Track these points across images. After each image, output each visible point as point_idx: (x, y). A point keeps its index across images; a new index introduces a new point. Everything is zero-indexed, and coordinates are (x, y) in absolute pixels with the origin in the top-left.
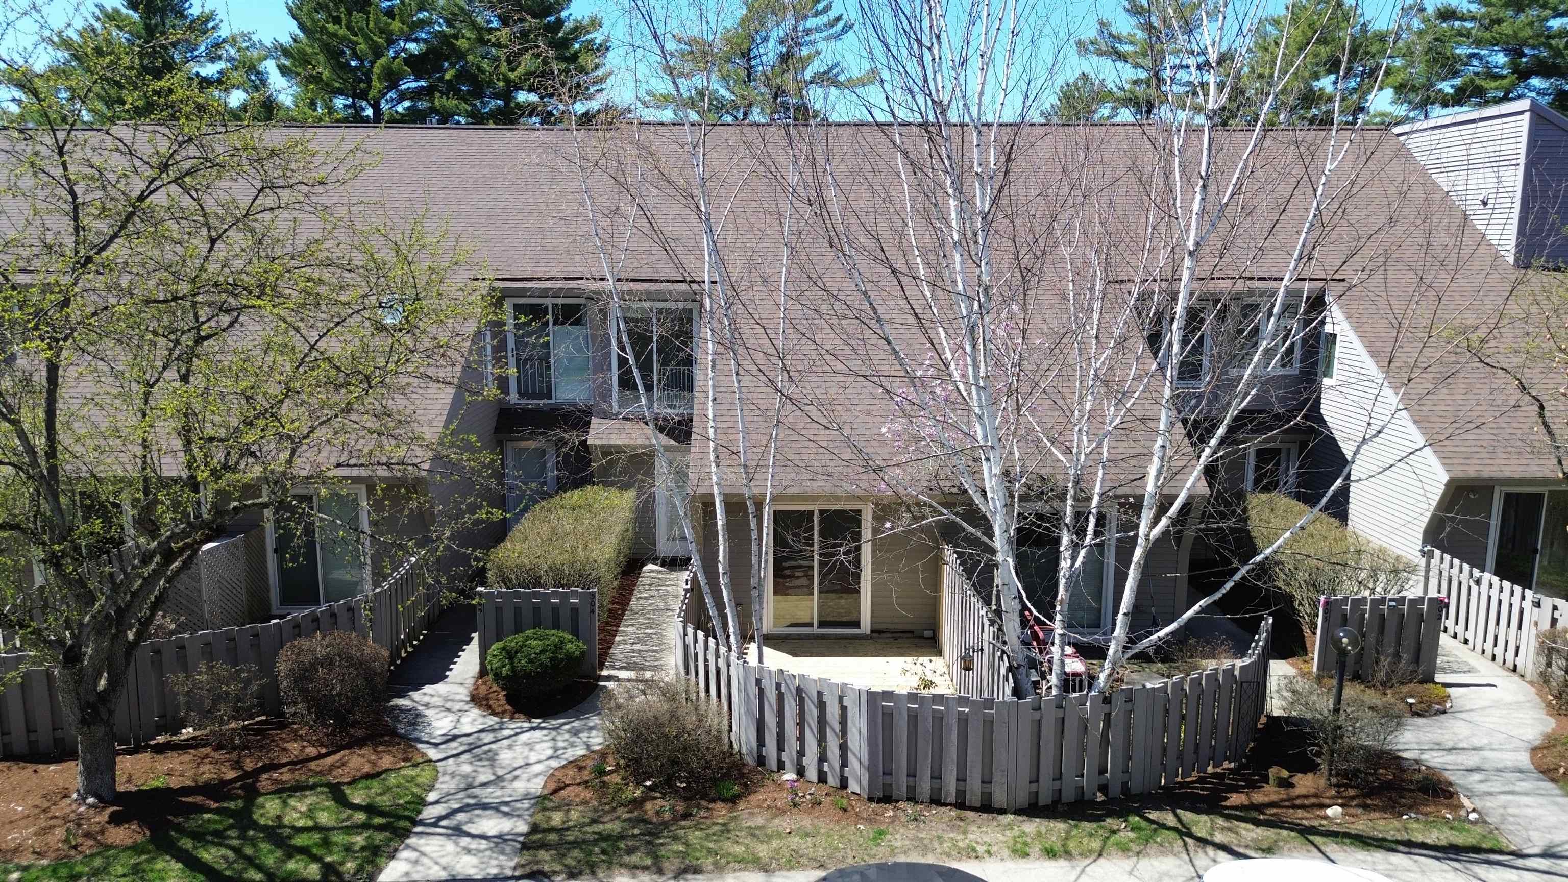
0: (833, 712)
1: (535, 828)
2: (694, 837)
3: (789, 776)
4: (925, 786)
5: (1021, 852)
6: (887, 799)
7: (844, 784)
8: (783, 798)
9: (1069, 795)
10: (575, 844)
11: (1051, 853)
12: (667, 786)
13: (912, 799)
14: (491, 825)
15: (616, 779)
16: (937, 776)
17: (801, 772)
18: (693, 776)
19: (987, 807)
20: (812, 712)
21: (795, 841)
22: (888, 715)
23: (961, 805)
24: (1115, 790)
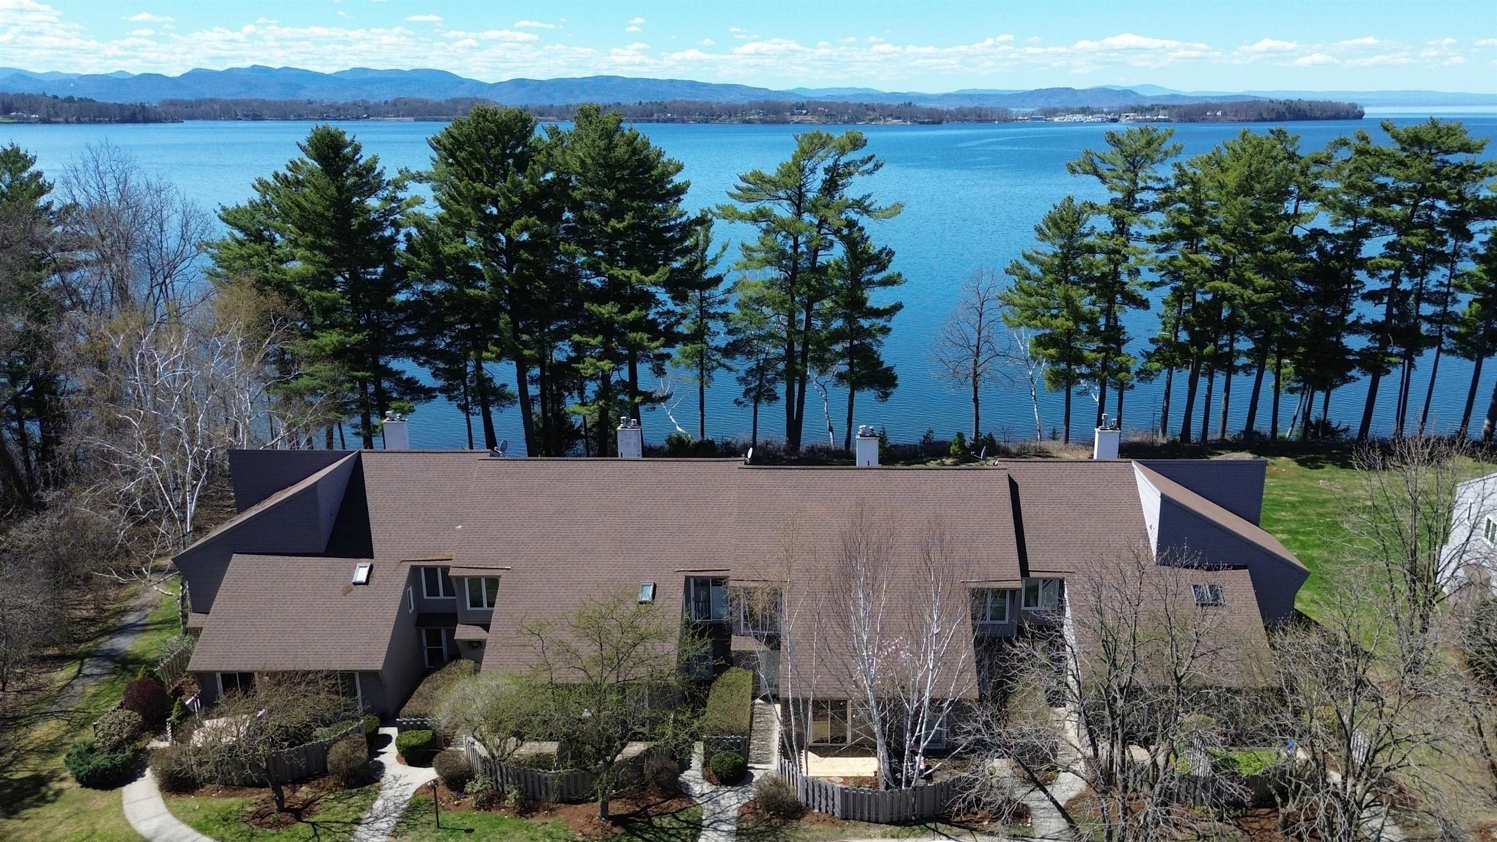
0: (830, 793)
1: (738, 829)
2: (787, 831)
3: (816, 811)
4: (858, 816)
5: (884, 836)
6: (847, 819)
7: (833, 814)
8: (814, 818)
9: (903, 818)
10: (752, 834)
11: (893, 837)
12: (777, 814)
13: (854, 819)
14: (725, 827)
15: (760, 811)
16: (862, 813)
17: (820, 810)
18: (785, 811)
19: (877, 822)
20: (823, 791)
21: (817, 833)
22: (847, 794)
23: (869, 821)
24: (918, 816)
